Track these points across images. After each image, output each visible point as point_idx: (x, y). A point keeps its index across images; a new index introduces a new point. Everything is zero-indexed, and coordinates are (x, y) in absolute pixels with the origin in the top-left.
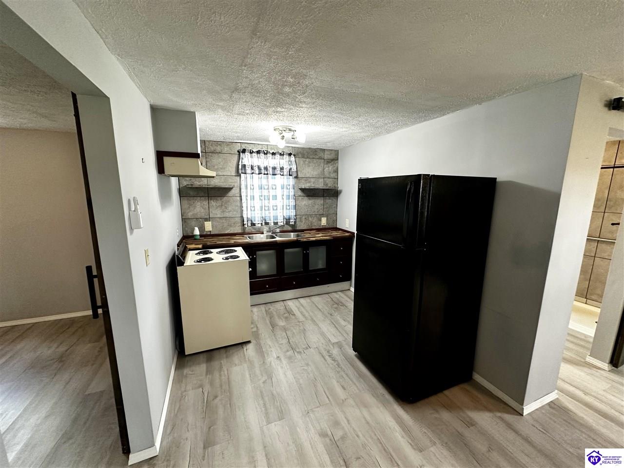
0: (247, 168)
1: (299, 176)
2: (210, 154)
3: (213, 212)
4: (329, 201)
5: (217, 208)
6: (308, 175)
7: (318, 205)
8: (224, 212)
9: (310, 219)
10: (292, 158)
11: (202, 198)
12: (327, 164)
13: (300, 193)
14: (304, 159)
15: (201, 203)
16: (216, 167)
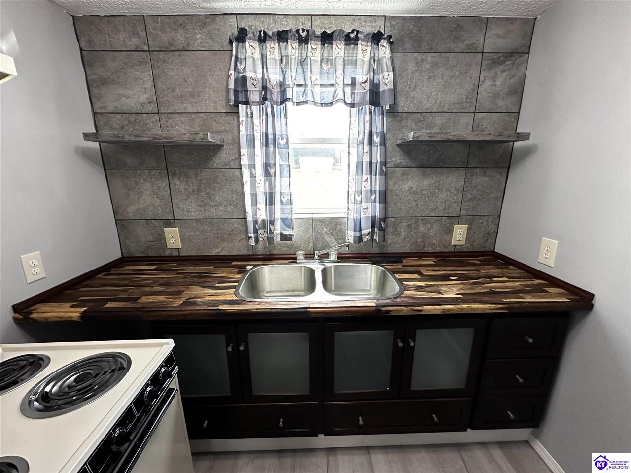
0: (250, 87)
1: (400, 110)
2: (161, 55)
3: (181, 206)
4: (481, 180)
5: (188, 196)
6: (427, 106)
7: (448, 190)
8: (205, 205)
9: (422, 228)
10: (385, 50)
11: (153, 172)
12: (490, 68)
13: (397, 158)
14: (420, 56)
15: (152, 184)
16: (178, 91)
